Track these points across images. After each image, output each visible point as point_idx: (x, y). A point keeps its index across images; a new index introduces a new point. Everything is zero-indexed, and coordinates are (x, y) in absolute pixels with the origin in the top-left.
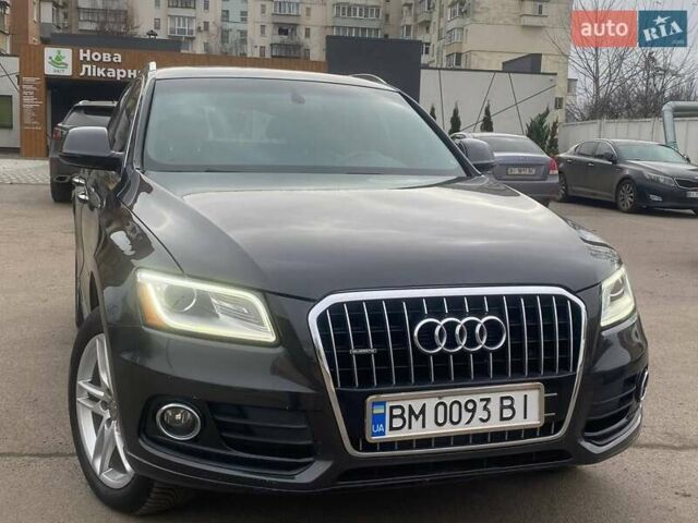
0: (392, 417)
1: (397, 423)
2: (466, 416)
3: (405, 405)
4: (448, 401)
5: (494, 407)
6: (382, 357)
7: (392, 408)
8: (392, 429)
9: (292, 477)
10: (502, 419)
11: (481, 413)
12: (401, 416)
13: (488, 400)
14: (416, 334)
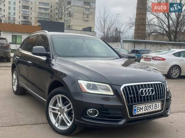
0: (137, 109)
1: (138, 111)
2: (149, 108)
3: (140, 107)
4: (146, 106)
5: (154, 106)
6: (134, 97)
7: (137, 108)
8: (137, 112)
9: (118, 123)
10: (155, 109)
11: (152, 108)
12: (139, 109)
13: (153, 105)
14: (140, 92)
